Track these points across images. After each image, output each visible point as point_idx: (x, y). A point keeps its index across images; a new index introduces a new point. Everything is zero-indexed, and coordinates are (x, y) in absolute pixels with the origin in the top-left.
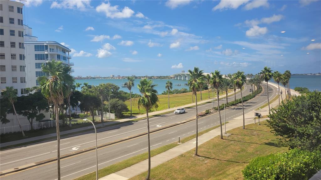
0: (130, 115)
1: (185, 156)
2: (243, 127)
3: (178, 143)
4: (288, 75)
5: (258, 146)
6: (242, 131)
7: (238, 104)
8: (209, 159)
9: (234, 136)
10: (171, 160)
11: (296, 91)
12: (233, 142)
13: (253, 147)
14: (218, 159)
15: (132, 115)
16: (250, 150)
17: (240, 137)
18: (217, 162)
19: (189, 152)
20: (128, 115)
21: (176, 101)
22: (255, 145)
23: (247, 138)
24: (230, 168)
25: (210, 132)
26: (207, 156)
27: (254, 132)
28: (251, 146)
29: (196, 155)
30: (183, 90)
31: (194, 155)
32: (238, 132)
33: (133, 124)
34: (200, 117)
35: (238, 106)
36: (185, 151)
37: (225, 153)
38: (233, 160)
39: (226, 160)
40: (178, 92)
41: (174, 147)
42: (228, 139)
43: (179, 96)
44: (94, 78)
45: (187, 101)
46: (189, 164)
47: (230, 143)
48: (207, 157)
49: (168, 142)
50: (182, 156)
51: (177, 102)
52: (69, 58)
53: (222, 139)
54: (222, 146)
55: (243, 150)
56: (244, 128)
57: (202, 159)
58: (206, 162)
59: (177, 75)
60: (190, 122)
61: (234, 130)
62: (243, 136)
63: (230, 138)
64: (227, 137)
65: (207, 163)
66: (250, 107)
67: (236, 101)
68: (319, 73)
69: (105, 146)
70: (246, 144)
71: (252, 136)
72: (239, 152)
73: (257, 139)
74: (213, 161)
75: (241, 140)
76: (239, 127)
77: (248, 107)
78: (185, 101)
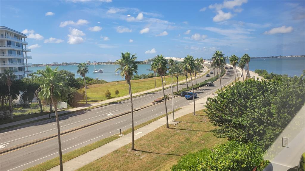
0: (85, 103)
1: (119, 152)
2: (194, 113)
3: (120, 135)
4: (247, 59)
5: (204, 134)
6: (192, 118)
7: (198, 87)
8: (147, 154)
9: (182, 123)
10: (102, 158)
11: (256, 73)
12: (179, 131)
13: (199, 135)
14: (156, 153)
15: (88, 103)
16: (195, 139)
17: (188, 124)
18: (155, 156)
19: (125, 147)
20: (84, 103)
21: (141, 86)
22: (202, 133)
23: (195, 125)
24: (167, 164)
25: (159, 120)
26: (146, 150)
27: (204, 118)
28: (197, 135)
29: (133, 149)
30: (150, 75)
31: (130, 150)
32: (187, 119)
33: (85, 113)
34: (156, 103)
35: (198, 90)
36: (122, 145)
37: (167, 144)
38: (173, 153)
39: (165, 153)
40: (145, 77)
41: (113, 140)
42: (175, 128)
43: (146, 80)
44: (70, 64)
45: (152, 85)
46: (121, 161)
47: (175, 132)
48: (145, 152)
49: (110, 134)
50: (116, 152)
51: (141, 88)
52: (25, 45)
53: (168, 128)
54: (165, 137)
55: (187, 140)
56: (195, 115)
57: (138, 154)
58: (142, 157)
59: (150, 60)
60: (144, 109)
61: (184, 116)
62: (191, 123)
63: (177, 127)
64: (174, 126)
65: (143, 159)
66: (208, 90)
67: (196, 85)
68: (280, 56)
69: (38, 142)
70: (192, 132)
71: (201, 123)
72: (182, 143)
73: (206, 126)
74: (151, 155)
75: (188, 128)
76: (190, 114)
77: (207, 91)
78: (149, 86)
